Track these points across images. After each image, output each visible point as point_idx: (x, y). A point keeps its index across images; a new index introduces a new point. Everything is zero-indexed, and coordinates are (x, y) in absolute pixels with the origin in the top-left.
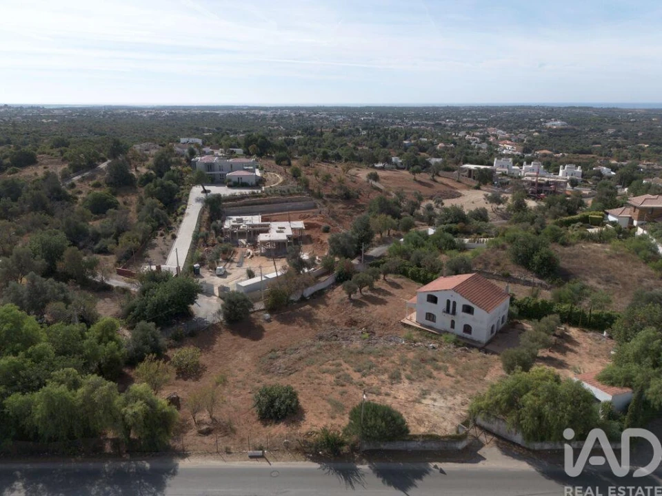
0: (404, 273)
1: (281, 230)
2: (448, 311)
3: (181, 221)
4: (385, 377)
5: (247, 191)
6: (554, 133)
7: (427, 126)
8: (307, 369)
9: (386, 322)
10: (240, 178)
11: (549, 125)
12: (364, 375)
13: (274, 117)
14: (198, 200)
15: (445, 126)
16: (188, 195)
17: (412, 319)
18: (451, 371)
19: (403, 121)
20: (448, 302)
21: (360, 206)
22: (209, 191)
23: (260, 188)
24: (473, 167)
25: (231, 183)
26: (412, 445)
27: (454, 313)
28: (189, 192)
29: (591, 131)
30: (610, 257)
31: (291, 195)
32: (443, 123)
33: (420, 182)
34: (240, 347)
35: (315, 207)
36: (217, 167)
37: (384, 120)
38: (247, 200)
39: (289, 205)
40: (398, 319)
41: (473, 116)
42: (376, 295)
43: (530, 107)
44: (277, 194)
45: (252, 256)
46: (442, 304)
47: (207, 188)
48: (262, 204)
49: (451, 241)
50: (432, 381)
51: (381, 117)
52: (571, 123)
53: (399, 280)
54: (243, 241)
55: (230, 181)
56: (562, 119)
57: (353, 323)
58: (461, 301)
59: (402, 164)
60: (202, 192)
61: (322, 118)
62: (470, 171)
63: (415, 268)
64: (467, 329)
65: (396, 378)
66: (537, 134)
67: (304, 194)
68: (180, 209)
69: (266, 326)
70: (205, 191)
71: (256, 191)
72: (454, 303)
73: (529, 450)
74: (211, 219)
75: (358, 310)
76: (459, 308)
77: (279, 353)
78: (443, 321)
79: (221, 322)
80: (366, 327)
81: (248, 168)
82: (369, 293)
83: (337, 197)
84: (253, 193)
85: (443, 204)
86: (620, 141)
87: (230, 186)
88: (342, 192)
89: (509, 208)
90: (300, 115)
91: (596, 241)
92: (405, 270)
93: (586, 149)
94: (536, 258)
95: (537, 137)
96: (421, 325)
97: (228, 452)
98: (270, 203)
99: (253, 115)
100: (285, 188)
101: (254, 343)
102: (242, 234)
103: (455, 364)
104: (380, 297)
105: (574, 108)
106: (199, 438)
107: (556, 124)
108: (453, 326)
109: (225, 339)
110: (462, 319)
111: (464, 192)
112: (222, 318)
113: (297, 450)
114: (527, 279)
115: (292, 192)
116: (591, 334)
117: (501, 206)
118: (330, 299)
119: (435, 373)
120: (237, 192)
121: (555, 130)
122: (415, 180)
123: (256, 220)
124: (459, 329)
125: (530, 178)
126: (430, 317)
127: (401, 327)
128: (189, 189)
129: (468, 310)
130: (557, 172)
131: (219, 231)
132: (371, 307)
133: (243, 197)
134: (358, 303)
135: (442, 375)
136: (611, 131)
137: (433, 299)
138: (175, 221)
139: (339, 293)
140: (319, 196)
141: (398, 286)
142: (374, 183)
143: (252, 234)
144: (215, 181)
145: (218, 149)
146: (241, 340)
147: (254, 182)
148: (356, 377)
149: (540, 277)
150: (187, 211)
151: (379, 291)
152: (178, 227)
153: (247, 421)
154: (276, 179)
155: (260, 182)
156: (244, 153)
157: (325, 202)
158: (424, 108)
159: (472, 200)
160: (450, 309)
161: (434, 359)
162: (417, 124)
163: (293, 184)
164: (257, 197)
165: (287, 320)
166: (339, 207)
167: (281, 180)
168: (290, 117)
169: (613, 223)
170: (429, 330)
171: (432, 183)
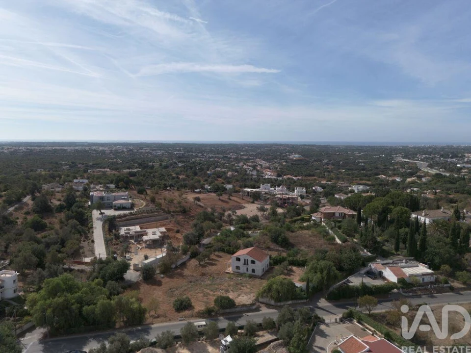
0: (223, 251)
1: (154, 233)
2: (245, 264)
3: (93, 232)
4: (222, 291)
5: (127, 212)
6: (295, 163)
7: (219, 158)
8: (190, 293)
9: (218, 272)
10: (121, 204)
11: (291, 157)
12: (215, 292)
14: (98, 219)
15: (230, 158)
16: (91, 216)
17: (230, 270)
18: (248, 286)
19: (203, 155)
20: (245, 260)
21: (192, 216)
22: (104, 213)
23: (133, 210)
24: (249, 190)
25: (116, 208)
26: (237, 309)
27: (247, 264)
29: (315, 161)
30: (311, 236)
31: (153, 212)
32: (229, 156)
33: (222, 200)
34: (154, 289)
35: (167, 219)
36: (106, 198)
37: (190, 154)
38: (128, 217)
39: (153, 219)
40: (224, 270)
41: (246, 151)
42: (211, 262)
43: (281, 145)
44: (145, 213)
45: (141, 249)
46: (242, 261)
47: (103, 211)
48: (137, 219)
49: (243, 233)
50: (241, 290)
51: (188, 151)
52: (303, 156)
53: (221, 254)
54: (132, 241)
55: (115, 206)
56: (299, 153)
57: (203, 275)
58: (250, 259)
59: (210, 189)
60: (100, 214)
61: (147, 153)
62: (248, 192)
63: (228, 248)
64: (253, 271)
65: (227, 291)
66: (284, 163)
67: (160, 212)
68: (90, 225)
69: (163, 280)
70: (101, 213)
71: (132, 211)
72: (247, 260)
74: (110, 230)
75: (204, 269)
76: (249, 262)
77: (174, 289)
78: (243, 269)
79: (141, 280)
80: (210, 276)
81: (122, 197)
82: (208, 261)
83: (178, 212)
84: (131, 213)
85: (236, 213)
86: (330, 167)
87: (116, 210)
88: (182, 209)
89: (269, 214)
90: (131, 150)
91: (306, 229)
92: (223, 249)
93: (312, 173)
94: (280, 239)
95: (285, 166)
96: (234, 272)
97: (170, 320)
98: (141, 218)
100: (145, 209)
101: (160, 287)
102: (132, 237)
103: (250, 284)
104: (213, 262)
105: (305, 145)
106: (155, 319)
107: (295, 156)
108: (247, 270)
109: (144, 288)
110: (251, 266)
111: (246, 205)
112: (141, 278)
114: (277, 248)
115: (153, 211)
116: (300, 268)
117: (265, 213)
118: (189, 265)
119: (242, 288)
120: (122, 212)
121: (295, 161)
122: (220, 199)
123: (137, 228)
124: (250, 272)
125: (279, 196)
126: (238, 268)
127: (225, 274)
128: (91, 212)
129: (253, 262)
130: (293, 190)
131: (117, 237)
132: (210, 267)
133: (125, 215)
134: (204, 266)
135: (245, 288)
136: (326, 161)
137: (238, 259)
138: (89, 232)
139: (194, 262)
140: (169, 212)
141: (220, 257)
142: (198, 202)
143: (138, 237)
144: (110, 207)
145: (97, 185)
146: (154, 287)
147: (130, 206)
148: (211, 293)
149: (282, 247)
150: (94, 226)
151: (213, 260)
152: (93, 236)
153: (171, 313)
154: (141, 204)
155: (132, 206)
156: (116, 187)
157: (172, 216)
159: (250, 210)
161: (242, 283)
162: (212, 157)
163: (152, 206)
164: (133, 215)
165: (171, 277)
166: (180, 218)
167: (145, 204)
169: (314, 221)
170: (237, 274)
171: (229, 201)
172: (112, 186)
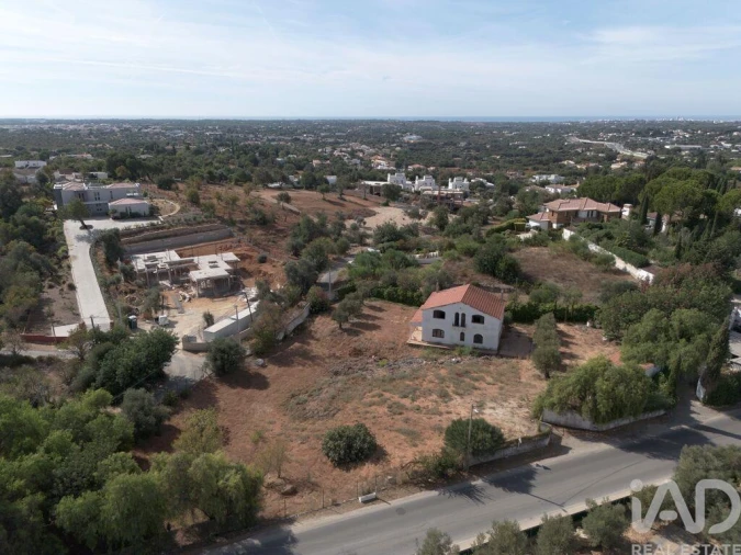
0: (379, 296)
1: (214, 265)
2: (456, 324)
3: (69, 267)
4: (434, 397)
5: (144, 223)
6: (414, 147)
7: (287, 141)
8: (349, 406)
9: (393, 346)
10: (128, 207)
11: (406, 139)
12: (413, 400)
13: (91, 133)
14: (80, 239)
15: (305, 141)
16: (62, 234)
17: (417, 336)
18: (489, 379)
19: (256, 136)
20: (457, 315)
21: (282, 231)
22: (91, 227)
23: (157, 218)
24: (373, 183)
25: (117, 215)
27: (463, 325)
28: (62, 228)
29: (446, 144)
30: (554, 258)
31: (199, 223)
32: (302, 138)
33: (329, 201)
34: (251, 400)
35: (231, 236)
36: (92, 195)
37: (234, 135)
38: (146, 233)
39: (200, 236)
40: (403, 340)
41: (329, 130)
42: (365, 321)
43: (382, 122)
44: (183, 224)
45: (190, 299)
46: (450, 318)
47: (87, 222)
48: (166, 237)
49: (404, 259)
50: (479, 392)
51: (229, 131)
52: (425, 137)
53: (378, 303)
54: (166, 283)
55: (115, 211)
56: (417, 133)
57: (357, 353)
58: (470, 312)
59: (298, 183)
60: (81, 228)
61: (157, 134)
62: (372, 187)
63: (390, 289)
64: (478, 339)
65: (444, 396)
66: (398, 149)
67: (214, 222)
68: (60, 251)
69: (264, 372)
70: (85, 227)
71: (155, 222)
72: (464, 315)
73: (598, 432)
74: (110, 263)
75: (355, 338)
76: (469, 320)
77: (303, 397)
78: (452, 335)
79: (210, 377)
80: (375, 354)
81: (129, 195)
82: (356, 320)
83: (252, 223)
84: (152, 225)
85: (365, 223)
86: (473, 153)
87: (115, 219)
88: (258, 217)
89: (431, 223)
90: (126, 130)
91: (533, 245)
92: (379, 292)
93: (450, 162)
94: (502, 265)
95: (400, 152)
96: (429, 343)
97: (335, 504)
98: (176, 235)
99: (60, 130)
100: (183, 217)
101: (264, 393)
102: (163, 275)
103: (488, 373)
104: (370, 322)
105: (423, 122)
106: (288, 501)
107: (413, 138)
108: (462, 338)
109: (226, 394)
110: (472, 329)
111: (376, 209)
112: (209, 372)
113: (405, 483)
114: (496, 286)
115: (198, 219)
116: (577, 326)
117: (422, 221)
118: (316, 332)
119: (477, 384)
120: (132, 224)
121: (415, 144)
122: (324, 199)
123: (173, 256)
124: (469, 339)
125: (430, 192)
126: (438, 333)
127: (410, 348)
128: (61, 226)
129: (477, 319)
130: (447, 185)
131: (130, 274)
132: (368, 334)
133: (140, 230)
134: (352, 332)
135: (484, 385)
136: (463, 144)
137: (440, 315)
138: (61, 267)
139: (323, 325)
140: (233, 223)
141: (380, 310)
142: (286, 205)
143: (179, 275)
144: (102, 213)
145: (70, 173)
146: (248, 392)
147: (147, 213)
148: (406, 402)
149: (507, 283)
150: (70, 253)
151: (367, 317)
152: (70, 275)
153: (323, 472)
154: (171, 207)
155: (153, 212)
156: (109, 176)
157: (241, 230)
158: (274, 121)
159: (394, 216)
160: (459, 321)
161: (467, 372)
162: (274, 140)
163: (193, 212)
164: (158, 229)
165: (284, 361)
166: (258, 233)
167: (178, 207)
168: (113, 132)
169: (536, 228)
170: (439, 347)
171: (342, 202)
172: (102, 175)
